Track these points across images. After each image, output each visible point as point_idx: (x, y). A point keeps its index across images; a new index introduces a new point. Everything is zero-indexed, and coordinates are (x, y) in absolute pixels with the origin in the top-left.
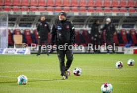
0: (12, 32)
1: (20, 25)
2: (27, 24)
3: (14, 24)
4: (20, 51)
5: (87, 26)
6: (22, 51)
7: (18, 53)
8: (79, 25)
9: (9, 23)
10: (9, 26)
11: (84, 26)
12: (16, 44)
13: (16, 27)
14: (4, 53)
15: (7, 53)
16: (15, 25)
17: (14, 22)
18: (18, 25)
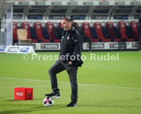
0: (19, 25)
1: (29, 17)
2: (38, 15)
3: (22, 16)
4: (23, 49)
5: (112, 18)
6: (25, 49)
7: (21, 51)
8: (102, 16)
9: (14, 15)
10: (13, 18)
11: (108, 18)
12: (21, 41)
13: (24, 19)
14: (6, 51)
15: (10, 51)
16: (23, 18)
17: (21, 14)
18: (26, 18)
